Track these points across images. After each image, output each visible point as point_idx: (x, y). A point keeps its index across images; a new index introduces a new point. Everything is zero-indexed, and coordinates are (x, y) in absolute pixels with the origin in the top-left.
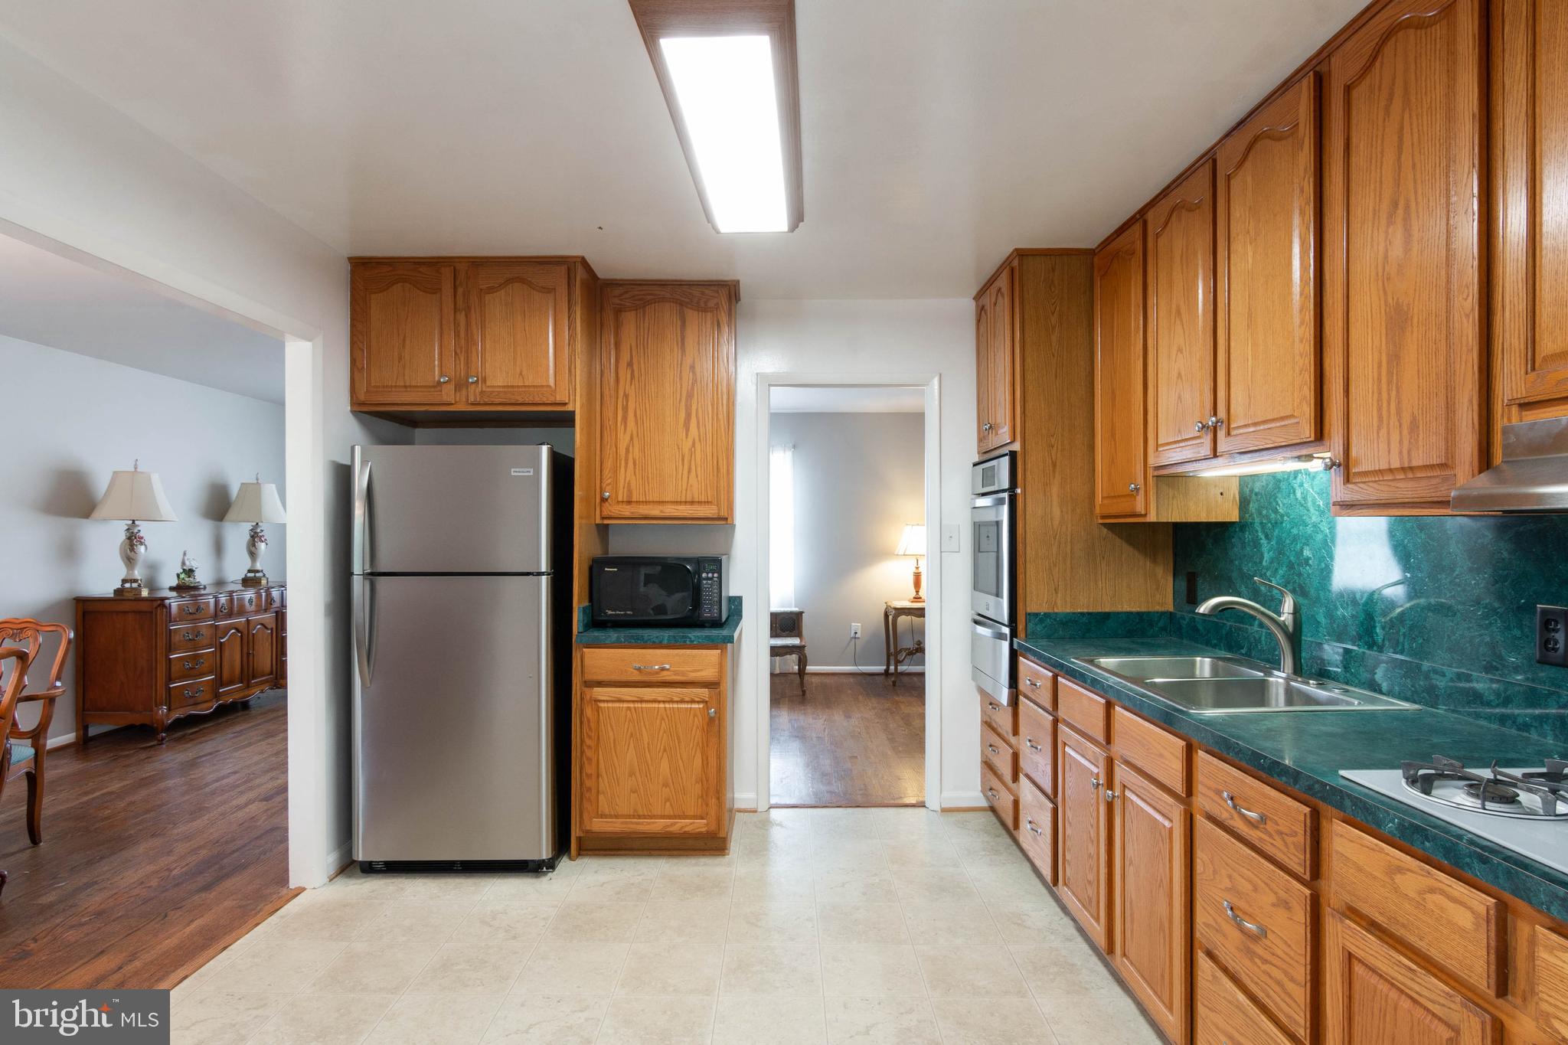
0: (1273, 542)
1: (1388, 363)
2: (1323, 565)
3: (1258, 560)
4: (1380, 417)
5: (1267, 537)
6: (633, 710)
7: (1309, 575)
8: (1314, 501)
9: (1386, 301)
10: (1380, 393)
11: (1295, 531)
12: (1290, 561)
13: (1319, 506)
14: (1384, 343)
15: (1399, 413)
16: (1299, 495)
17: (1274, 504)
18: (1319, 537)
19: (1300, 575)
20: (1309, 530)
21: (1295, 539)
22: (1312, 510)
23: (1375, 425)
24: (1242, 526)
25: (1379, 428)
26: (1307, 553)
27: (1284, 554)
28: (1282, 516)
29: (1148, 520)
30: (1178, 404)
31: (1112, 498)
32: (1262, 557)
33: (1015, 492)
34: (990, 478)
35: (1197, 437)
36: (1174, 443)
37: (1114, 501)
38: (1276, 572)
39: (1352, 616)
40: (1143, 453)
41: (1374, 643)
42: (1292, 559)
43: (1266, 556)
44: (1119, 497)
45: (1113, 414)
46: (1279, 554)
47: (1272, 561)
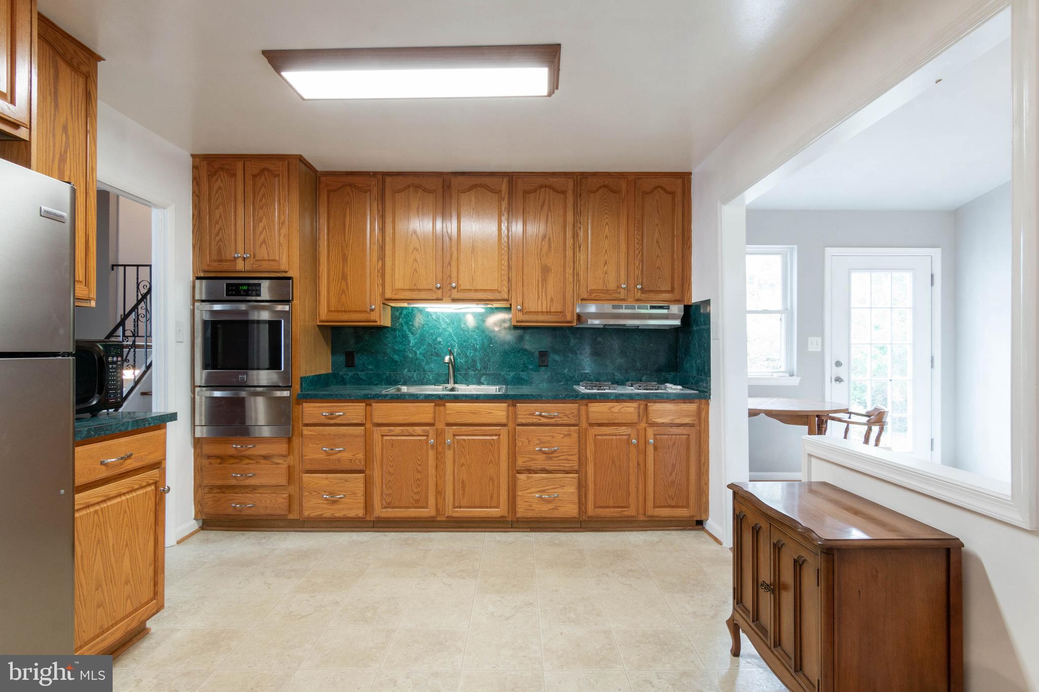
0: (417, 336)
1: (542, 281)
2: (449, 344)
4: (538, 296)
5: (412, 333)
6: (100, 513)
7: (440, 348)
8: (443, 320)
9: (541, 263)
10: (538, 288)
11: (432, 331)
12: (429, 344)
13: (447, 322)
14: (540, 274)
15: (546, 296)
16: (434, 317)
18: (447, 333)
19: (435, 348)
20: (441, 331)
21: (432, 334)
22: (442, 322)
23: (536, 298)
24: (393, 329)
25: (538, 299)
26: (439, 339)
27: (425, 340)
28: (423, 325)
29: (378, 324)
30: (414, 273)
31: (341, 311)
32: (409, 342)
33: (293, 303)
34: (244, 291)
35: (430, 290)
36: (410, 290)
37: (343, 313)
38: (419, 348)
39: (465, 361)
40: (378, 291)
41: (477, 370)
42: (430, 342)
43: (412, 342)
44: (350, 311)
45: (343, 266)
46: (422, 340)
47: (416, 343)
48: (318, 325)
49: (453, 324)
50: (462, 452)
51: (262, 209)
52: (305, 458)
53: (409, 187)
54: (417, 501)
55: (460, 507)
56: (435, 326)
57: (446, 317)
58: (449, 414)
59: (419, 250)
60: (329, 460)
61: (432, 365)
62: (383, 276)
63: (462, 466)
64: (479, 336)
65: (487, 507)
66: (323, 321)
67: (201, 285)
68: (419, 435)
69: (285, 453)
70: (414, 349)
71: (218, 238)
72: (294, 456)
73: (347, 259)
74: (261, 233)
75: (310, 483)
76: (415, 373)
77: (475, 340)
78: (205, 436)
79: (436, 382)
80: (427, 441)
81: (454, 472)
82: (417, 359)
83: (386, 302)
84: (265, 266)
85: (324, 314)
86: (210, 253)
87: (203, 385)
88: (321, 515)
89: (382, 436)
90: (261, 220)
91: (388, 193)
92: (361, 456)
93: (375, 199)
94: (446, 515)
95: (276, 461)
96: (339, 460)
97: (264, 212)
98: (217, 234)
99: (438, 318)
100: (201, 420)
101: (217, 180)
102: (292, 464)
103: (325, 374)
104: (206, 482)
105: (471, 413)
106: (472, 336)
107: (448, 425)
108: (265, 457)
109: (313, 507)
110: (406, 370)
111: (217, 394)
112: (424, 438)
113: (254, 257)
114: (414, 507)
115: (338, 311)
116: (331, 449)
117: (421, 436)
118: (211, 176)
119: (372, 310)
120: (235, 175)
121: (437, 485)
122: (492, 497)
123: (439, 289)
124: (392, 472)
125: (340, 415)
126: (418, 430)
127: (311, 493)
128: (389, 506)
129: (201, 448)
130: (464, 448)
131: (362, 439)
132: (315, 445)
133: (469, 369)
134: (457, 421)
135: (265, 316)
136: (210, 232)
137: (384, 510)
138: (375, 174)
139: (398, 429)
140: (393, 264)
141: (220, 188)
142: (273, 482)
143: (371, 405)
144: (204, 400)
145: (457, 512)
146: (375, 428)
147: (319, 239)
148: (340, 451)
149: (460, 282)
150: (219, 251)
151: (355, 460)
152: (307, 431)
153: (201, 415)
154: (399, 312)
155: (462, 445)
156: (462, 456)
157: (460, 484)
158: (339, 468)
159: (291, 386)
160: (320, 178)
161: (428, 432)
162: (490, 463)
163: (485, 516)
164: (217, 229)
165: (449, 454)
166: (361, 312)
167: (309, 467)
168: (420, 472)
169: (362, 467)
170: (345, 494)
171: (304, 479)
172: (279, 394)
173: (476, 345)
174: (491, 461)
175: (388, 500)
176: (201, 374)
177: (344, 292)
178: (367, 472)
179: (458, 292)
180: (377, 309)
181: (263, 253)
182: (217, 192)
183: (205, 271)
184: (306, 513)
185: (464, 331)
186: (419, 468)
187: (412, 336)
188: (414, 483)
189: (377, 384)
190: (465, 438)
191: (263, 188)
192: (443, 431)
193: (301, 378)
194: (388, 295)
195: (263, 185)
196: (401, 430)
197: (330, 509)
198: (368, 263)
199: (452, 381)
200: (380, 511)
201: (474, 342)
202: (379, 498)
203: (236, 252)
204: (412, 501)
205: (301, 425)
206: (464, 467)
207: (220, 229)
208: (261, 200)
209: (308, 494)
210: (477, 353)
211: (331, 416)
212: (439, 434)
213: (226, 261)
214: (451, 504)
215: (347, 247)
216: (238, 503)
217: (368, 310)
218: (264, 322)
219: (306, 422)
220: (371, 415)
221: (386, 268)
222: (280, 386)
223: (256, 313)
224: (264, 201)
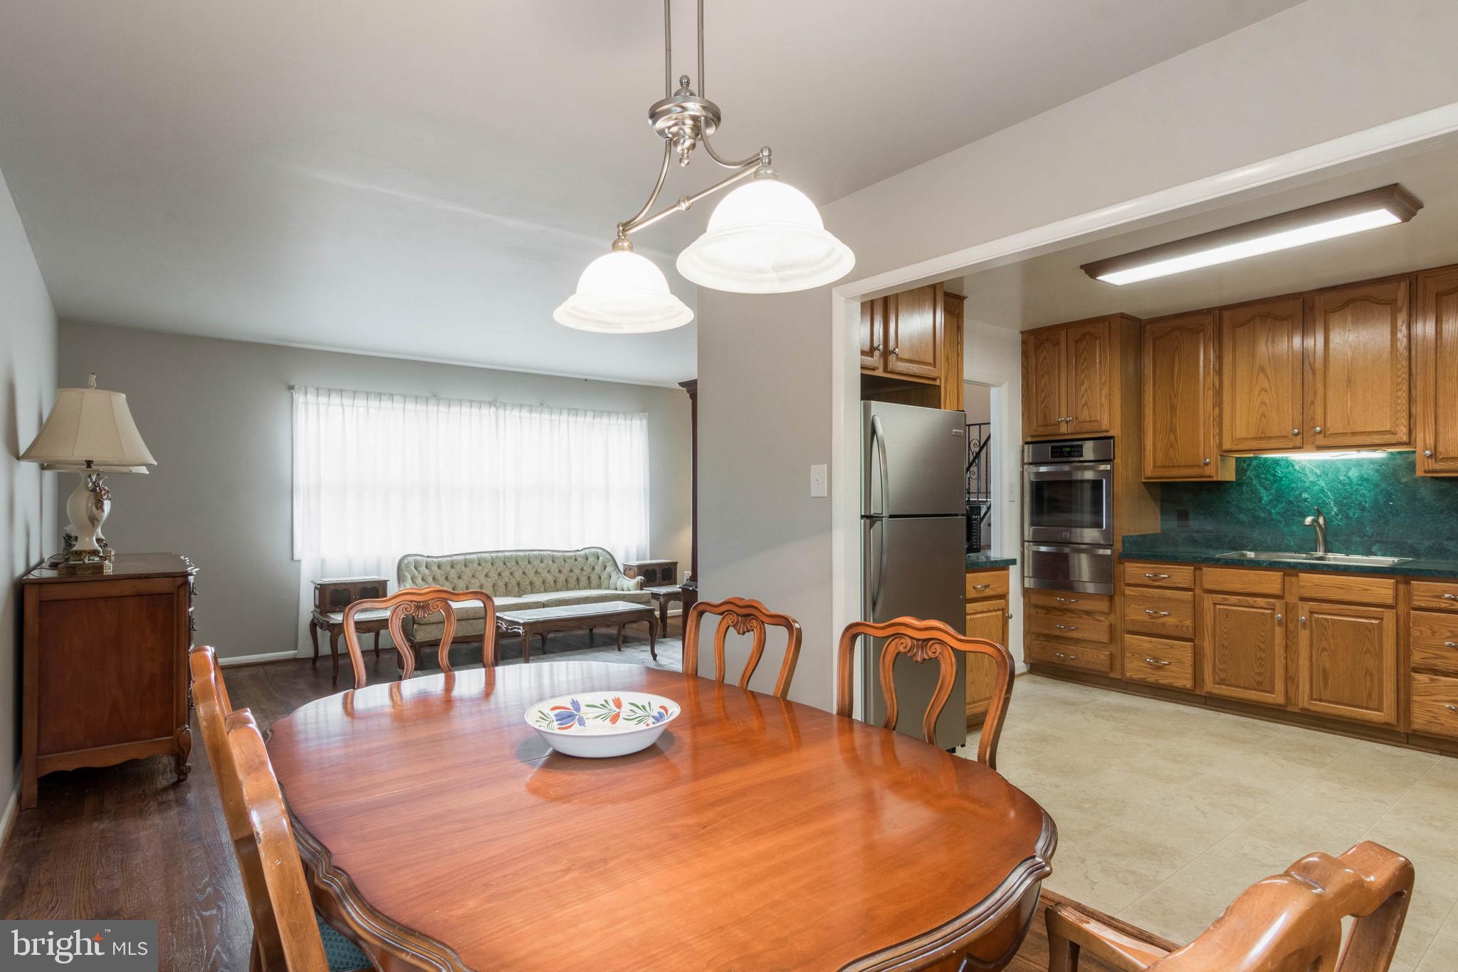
0: (1273, 491)
2: (1320, 501)
3: (1257, 501)
5: (1266, 488)
7: (1307, 507)
8: (1311, 471)
11: (1294, 485)
12: (1289, 501)
13: (1316, 473)
16: (1297, 467)
17: (1273, 472)
18: (1317, 488)
19: (1299, 507)
20: (1307, 485)
21: (1293, 489)
22: (1309, 475)
24: (1239, 483)
26: (1305, 495)
27: (1283, 497)
28: (1281, 478)
29: (1215, 479)
30: (1261, 418)
31: (1169, 467)
32: (1261, 499)
33: (1115, 461)
34: (1067, 452)
35: (1284, 436)
36: (1255, 438)
37: (1172, 469)
38: (1275, 506)
39: (1346, 524)
40: (1213, 442)
41: (1365, 535)
42: (1291, 499)
43: (1265, 499)
44: (1179, 466)
45: (1172, 418)
46: (1278, 497)
47: (1271, 501)
48: (1144, 483)
49: (1327, 475)
50: (1323, 634)
51: (1083, 372)
52: (1126, 618)
53: (1254, 318)
54: (1260, 683)
55: (1321, 700)
56: (1300, 478)
57: (1316, 467)
58: (1303, 586)
59: (1269, 389)
60: (1153, 623)
61: (1294, 528)
62: (1220, 425)
63: (1322, 651)
64: (1369, 491)
65: (1362, 707)
66: (1149, 478)
67: (1029, 447)
68: (1261, 608)
69: (1106, 610)
70: (1268, 507)
71: (1044, 405)
72: (1115, 614)
73: (1176, 409)
74: (1083, 396)
75: (1132, 645)
76: (1269, 537)
77: (1363, 495)
78: (1032, 587)
79: (1299, 550)
80: (1272, 616)
81: (1311, 656)
82: (1272, 520)
83: (1225, 454)
84: (1087, 427)
85: (1149, 470)
86: (1037, 419)
87: (1031, 540)
88: (1145, 679)
89: (1215, 604)
90: (1082, 383)
91: (1226, 330)
92: (1189, 623)
93: (1210, 339)
94: (1300, 706)
95: (1097, 618)
96: (1164, 624)
97: (1086, 376)
98: (1043, 402)
99: (1303, 469)
100: (1029, 574)
101: (1043, 350)
102: (1113, 622)
103: (1152, 534)
104: (1033, 629)
105: (1338, 588)
106: (1357, 491)
107: (1303, 599)
108: (1088, 613)
109: (1135, 669)
110: (1257, 532)
111: (1043, 549)
112: (1269, 611)
113: (1077, 418)
114: (1255, 690)
115: (1164, 467)
116: (1156, 613)
117: (1265, 609)
118: (1036, 348)
119: (1207, 464)
120: (1058, 343)
121: (1286, 669)
122: (1370, 695)
123: (1297, 435)
124: (1226, 645)
125: (1164, 578)
126: (1261, 601)
127: (1133, 655)
128: (1222, 682)
129: (1029, 598)
130: (1326, 629)
131: (1191, 605)
132: (1137, 607)
133: (1353, 534)
134: (1314, 595)
135: (1089, 475)
136: (1037, 398)
137: (1217, 686)
138: (1210, 311)
139: (1234, 599)
140: (1233, 411)
141: (1045, 358)
142: (1094, 637)
143: (1200, 569)
144: (1031, 554)
145: (1314, 704)
146: (1206, 595)
147: (1144, 391)
148: (1165, 615)
149: (1328, 425)
150: (1045, 417)
151: (1182, 627)
152: (1129, 591)
153: (1029, 567)
154: (1246, 463)
155: (1323, 625)
156: (1323, 638)
157: (1321, 672)
158: (1164, 632)
159: (1112, 545)
160: (1144, 327)
161: (1274, 605)
162: (1365, 653)
163: (1359, 717)
164: (1043, 396)
165: (1304, 635)
166: (1193, 466)
167: (1131, 628)
168: (1264, 651)
169: (1190, 635)
170: (1170, 661)
171: (1126, 639)
172: (1101, 552)
173: (1364, 503)
174: (1368, 650)
175: (1223, 675)
176: (1029, 530)
177: (1172, 445)
178: (1197, 642)
179: (1325, 437)
180: (1213, 462)
181: (1085, 415)
182: (1042, 362)
183: (1032, 436)
184: (1128, 674)
185: (1344, 485)
186: (1262, 646)
187: (1264, 491)
188: (1255, 661)
189: (1217, 548)
190: (1329, 617)
191: (1085, 351)
192: (1295, 607)
193: (1123, 537)
194: (1227, 446)
195: (1085, 349)
196: (1239, 599)
197: (1153, 674)
198: (1201, 412)
199: (1322, 548)
200: (1210, 686)
201: (1362, 499)
202: (1210, 671)
203: (1060, 416)
204: (1253, 682)
205: (1122, 583)
206: (1325, 653)
207: (1046, 396)
208: (1083, 363)
209: (1130, 655)
210: (1366, 514)
211: (1156, 577)
212: (1288, 609)
213: (1051, 425)
214: (1306, 697)
215: (1175, 396)
216: (1061, 653)
217: (1202, 464)
218: (1088, 481)
219: (1127, 581)
220: (1201, 581)
221: (1224, 416)
222: (1101, 544)
223: (1080, 472)
224: (1085, 364)
